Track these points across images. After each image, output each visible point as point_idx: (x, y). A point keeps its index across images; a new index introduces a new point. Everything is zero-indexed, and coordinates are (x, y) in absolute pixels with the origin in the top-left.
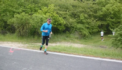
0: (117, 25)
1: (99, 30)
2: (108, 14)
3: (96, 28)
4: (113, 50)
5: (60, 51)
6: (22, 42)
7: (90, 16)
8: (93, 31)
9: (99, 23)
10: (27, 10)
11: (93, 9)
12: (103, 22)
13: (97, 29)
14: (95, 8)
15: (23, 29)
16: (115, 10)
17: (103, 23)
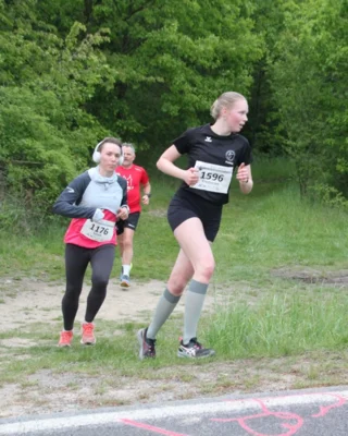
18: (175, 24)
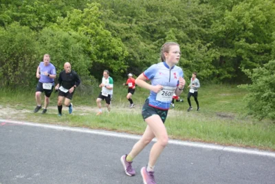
0: (262, 57)
1: (214, 72)
2: (240, 29)
3: (207, 67)
4: (250, 125)
5: (116, 127)
6: (12, 105)
7: (191, 34)
8: (200, 73)
9: (216, 53)
10: (24, 16)
11: (200, 16)
12: (224, 52)
13: (211, 69)
14: (204, 14)
15: (15, 69)
16: (258, 19)
17: (224, 55)
18: (244, 40)
